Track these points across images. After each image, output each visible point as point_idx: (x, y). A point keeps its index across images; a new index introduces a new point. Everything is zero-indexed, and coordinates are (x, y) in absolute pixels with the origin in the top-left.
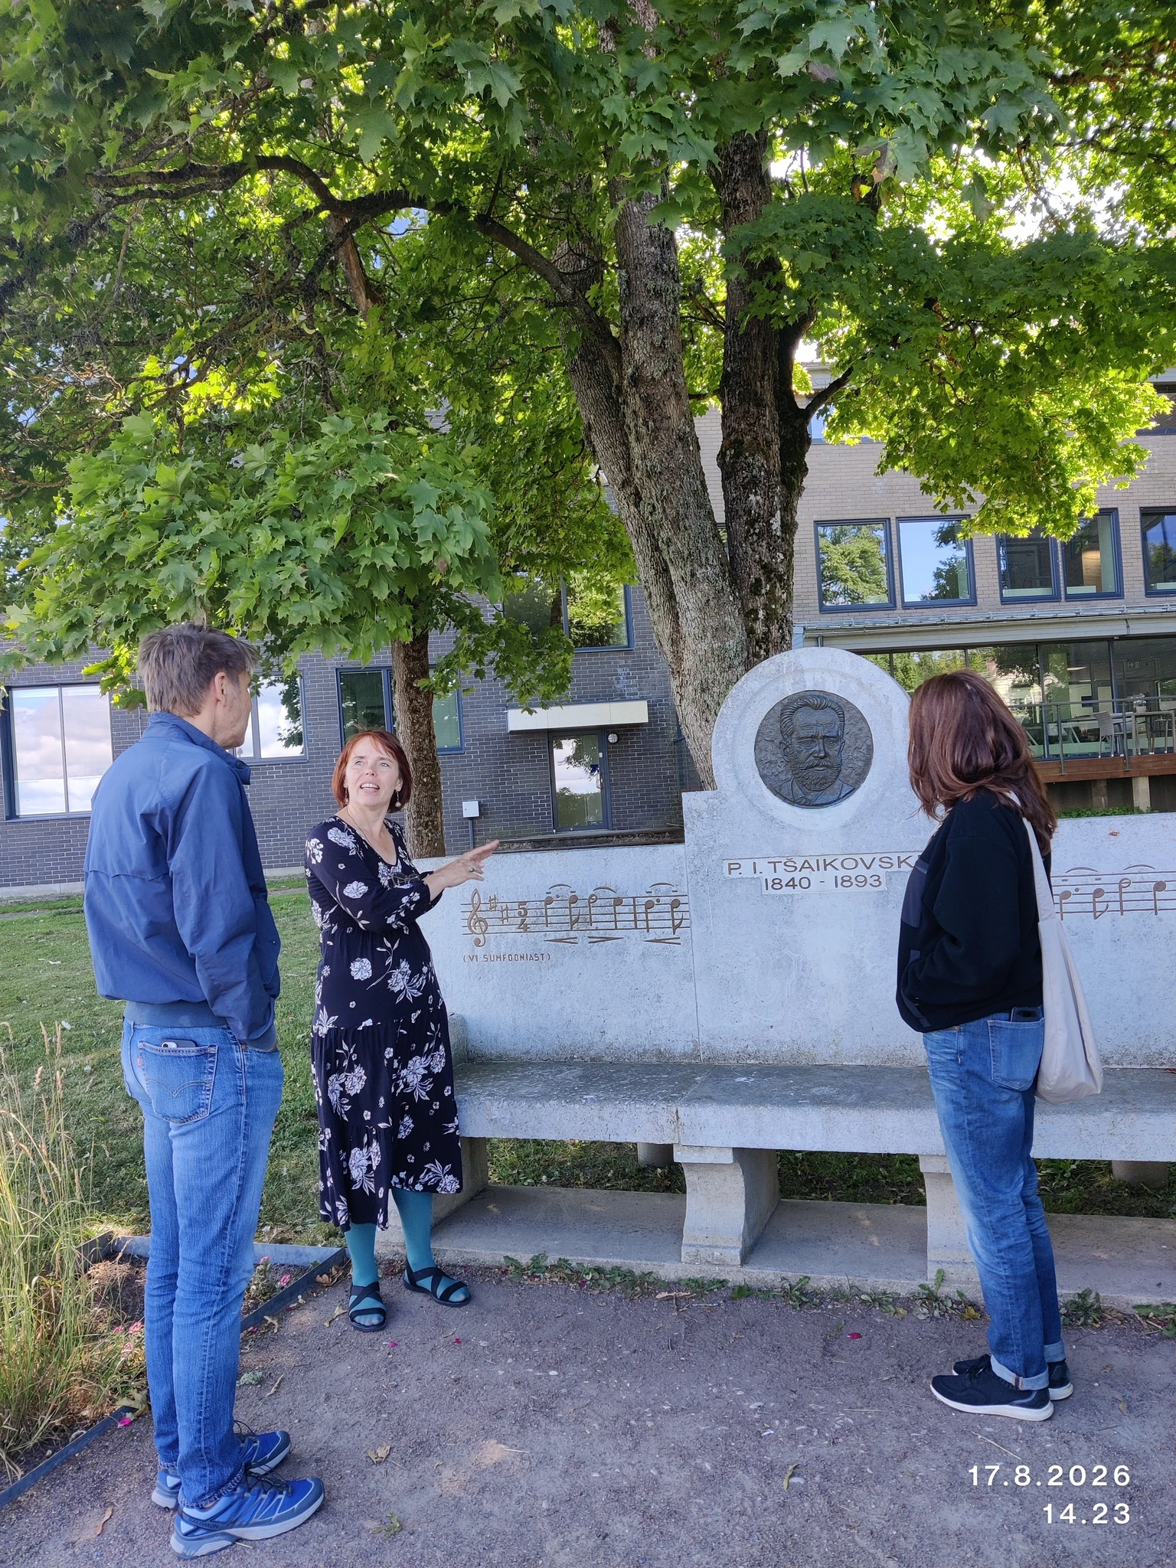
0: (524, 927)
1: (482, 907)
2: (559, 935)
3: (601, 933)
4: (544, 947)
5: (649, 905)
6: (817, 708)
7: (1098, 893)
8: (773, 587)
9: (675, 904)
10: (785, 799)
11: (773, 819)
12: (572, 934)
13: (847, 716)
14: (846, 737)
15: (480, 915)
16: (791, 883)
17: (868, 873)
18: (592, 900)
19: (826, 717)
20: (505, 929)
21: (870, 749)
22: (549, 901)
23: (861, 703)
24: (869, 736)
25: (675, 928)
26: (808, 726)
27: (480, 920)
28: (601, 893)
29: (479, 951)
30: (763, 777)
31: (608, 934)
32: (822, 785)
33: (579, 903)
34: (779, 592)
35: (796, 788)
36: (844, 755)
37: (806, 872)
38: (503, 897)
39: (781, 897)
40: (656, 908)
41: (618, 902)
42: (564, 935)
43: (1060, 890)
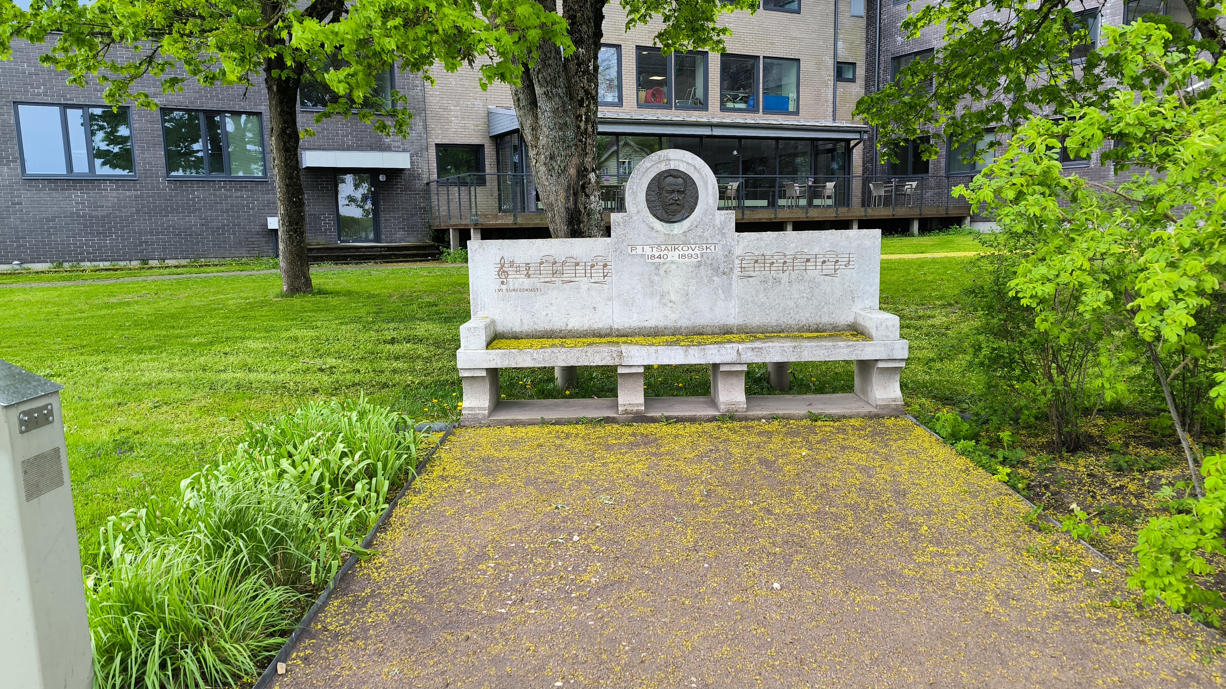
0: (528, 276)
1: (506, 265)
2: (546, 280)
3: (568, 279)
4: (538, 285)
5: (592, 266)
6: (675, 177)
7: (785, 262)
8: (590, 102)
9: (605, 266)
10: (658, 218)
11: (652, 228)
12: (553, 279)
13: (688, 182)
14: (687, 192)
15: (505, 269)
16: (659, 257)
17: (693, 253)
18: (564, 263)
19: (679, 182)
20: (518, 276)
21: (697, 198)
22: (541, 263)
23: (695, 177)
24: (697, 192)
25: (604, 277)
26: (671, 185)
27: (504, 272)
28: (568, 260)
29: (504, 287)
30: (649, 208)
31: (572, 279)
32: (674, 213)
33: (557, 265)
34: (592, 106)
35: (663, 214)
36: (686, 200)
37: (666, 252)
38: (517, 261)
39: (654, 263)
40: (596, 267)
41: (577, 264)
42: (549, 279)
43: (770, 261)
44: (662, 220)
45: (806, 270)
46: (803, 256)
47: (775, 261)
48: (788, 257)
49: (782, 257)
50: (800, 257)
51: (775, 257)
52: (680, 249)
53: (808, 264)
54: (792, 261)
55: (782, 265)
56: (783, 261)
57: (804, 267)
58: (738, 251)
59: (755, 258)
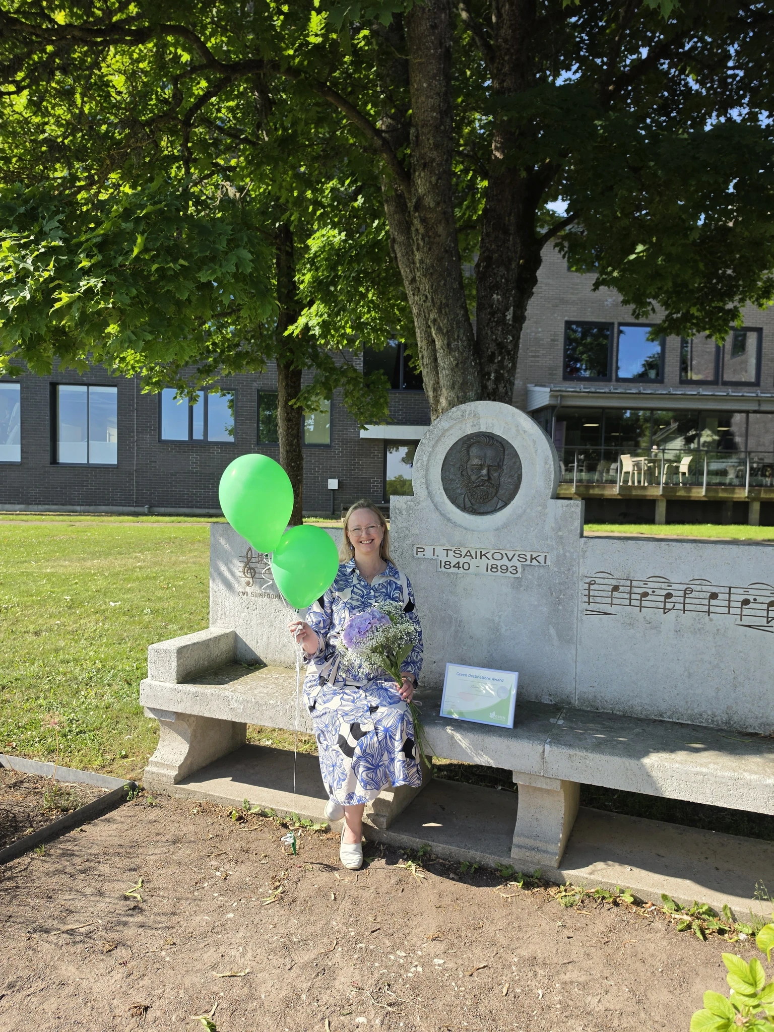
1: (253, 560)
6: (486, 444)
10: (458, 507)
11: (449, 520)
13: (507, 452)
14: (505, 467)
15: (252, 565)
16: (457, 566)
17: (509, 564)
19: (492, 451)
20: (266, 576)
21: (520, 477)
23: (516, 443)
24: (520, 468)
26: (480, 456)
27: (250, 568)
29: (249, 589)
30: (445, 489)
32: (485, 499)
34: (507, 362)
35: (467, 500)
36: (502, 480)
37: (467, 559)
39: (448, 574)
43: (641, 591)
44: (464, 509)
45: (709, 612)
46: (704, 588)
47: (650, 591)
48: (674, 586)
49: (664, 586)
50: (699, 588)
51: (650, 585)
52: (489, 555)
53: (713, 602)
54: (682, 593)
55: (662, 599)
56: (664, 592)
57: (706, 609)
58: (586, 568)
59: (614, 583)
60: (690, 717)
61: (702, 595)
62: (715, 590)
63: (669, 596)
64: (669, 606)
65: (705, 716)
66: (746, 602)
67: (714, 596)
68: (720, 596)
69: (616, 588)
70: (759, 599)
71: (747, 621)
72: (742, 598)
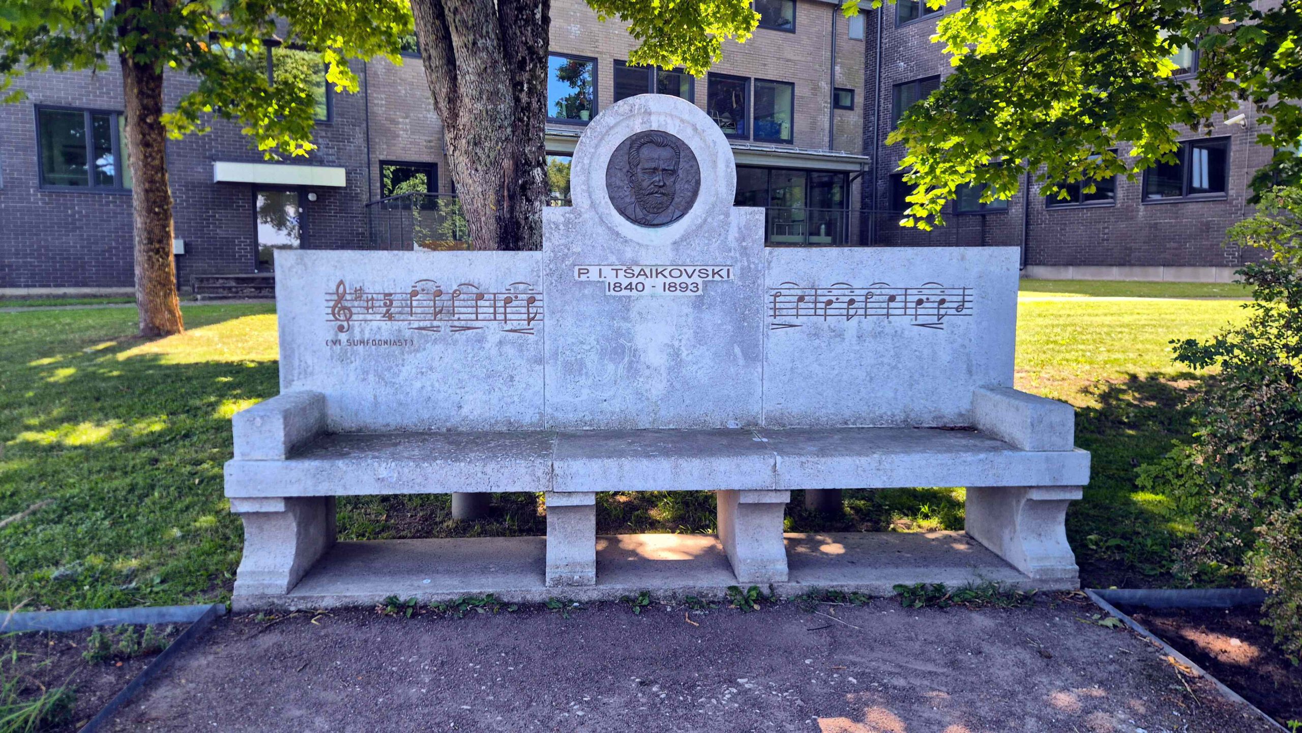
0: (389, 316)
1: (348, 297)
2: (422, 324)
3: (463, 323)
4: (407, 334)
5: (508, 301)
6: (659, 145)
9: (531, 300)
11: (618, 234)
12: (435, 323)
13: (682, 154)
14: (680, 172)
15: (345, 303)
16: (629, 287)
17: (689, 281)
18: (455, 295)
19: (665, 153)
20: (369, 317)
21: (698, 183)
22: (414, 294)
24: (698, 172)
25: (529, 320)
26: (652, 159)
27: (344, 308)
28: (464, 288)
29: (343, 337)
30: (611, 198)
31: (470, 324)
32: (659, 209)
33: (444, 297)
35: (638, 210)
36: (677, 186)
37: (641, 279)
38: (370, 288)
39: (620, 297)
40: (514, 303)
41: (480, 297)
42: (428, 324)
43: (825, 299)
44: (635, 221)
45: (888, 315)
46: (884, 291)
47: (834, 299)
48: (857, 292)
49: (847, 292)
50: (878, 292)
51: (835, 292)
52: (666, 273)
53: (892, 305)
54: (863, 298)
55: (845, 305)
56: (847, 299)
57: (885, 311)
58: (772, 279)
59: (800, 293)
60: (873, 421)
61: (881, 298)
62: (893, 292)
63: (852, 302)
64: (852, 312)
65: (885, 418)
66: (920, 302)
67: (892, 298)
68: (898, 298)
69: (801, 299)
70: (932, 298)
71: (921, 320)
72: (916, 298)
